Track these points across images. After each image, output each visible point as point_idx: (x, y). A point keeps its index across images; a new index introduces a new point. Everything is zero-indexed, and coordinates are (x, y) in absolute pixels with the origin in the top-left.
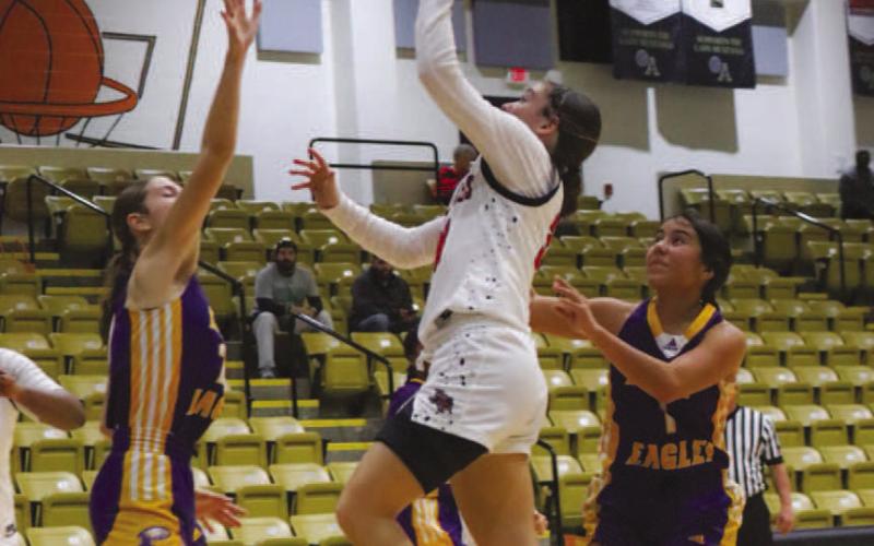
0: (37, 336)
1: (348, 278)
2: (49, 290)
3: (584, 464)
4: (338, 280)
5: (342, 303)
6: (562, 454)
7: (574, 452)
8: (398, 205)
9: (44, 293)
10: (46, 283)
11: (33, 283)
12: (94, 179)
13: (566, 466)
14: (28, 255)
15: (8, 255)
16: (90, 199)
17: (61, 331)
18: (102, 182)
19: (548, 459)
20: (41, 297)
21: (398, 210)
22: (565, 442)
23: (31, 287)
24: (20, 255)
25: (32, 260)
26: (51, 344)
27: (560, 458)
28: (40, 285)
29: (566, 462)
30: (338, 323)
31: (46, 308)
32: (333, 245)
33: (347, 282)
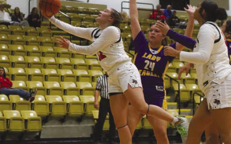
0: (51, 47)
1: (129, 37)
2: (54, 36)
3: (187, 87)
4: (127, 37)
5: (128, 43)
6: (181, 83)
7: (184, 83)
8: (143, 19)
9: (53, 36)
10: (53, 34)
11: (51, 34)
12: (67, 9)
13: (182, 87)
14: (49, 27)
15: (44, 27)
16: (66, 14)
17: (57, 46)
18: (69, 10)
19: (177, 85)
20: (52, 38)
21: (143, 20)
22: (182, 81)
23: (49, 35)
24: (47, 27)
25: (50, 28)
26: (54, 50)
27: (180, 85)
28: (52, 34)
29: (182, 86)
30: (126, 48)
31: (53, 40)
32: (126, 29)
33: (129, 38)
